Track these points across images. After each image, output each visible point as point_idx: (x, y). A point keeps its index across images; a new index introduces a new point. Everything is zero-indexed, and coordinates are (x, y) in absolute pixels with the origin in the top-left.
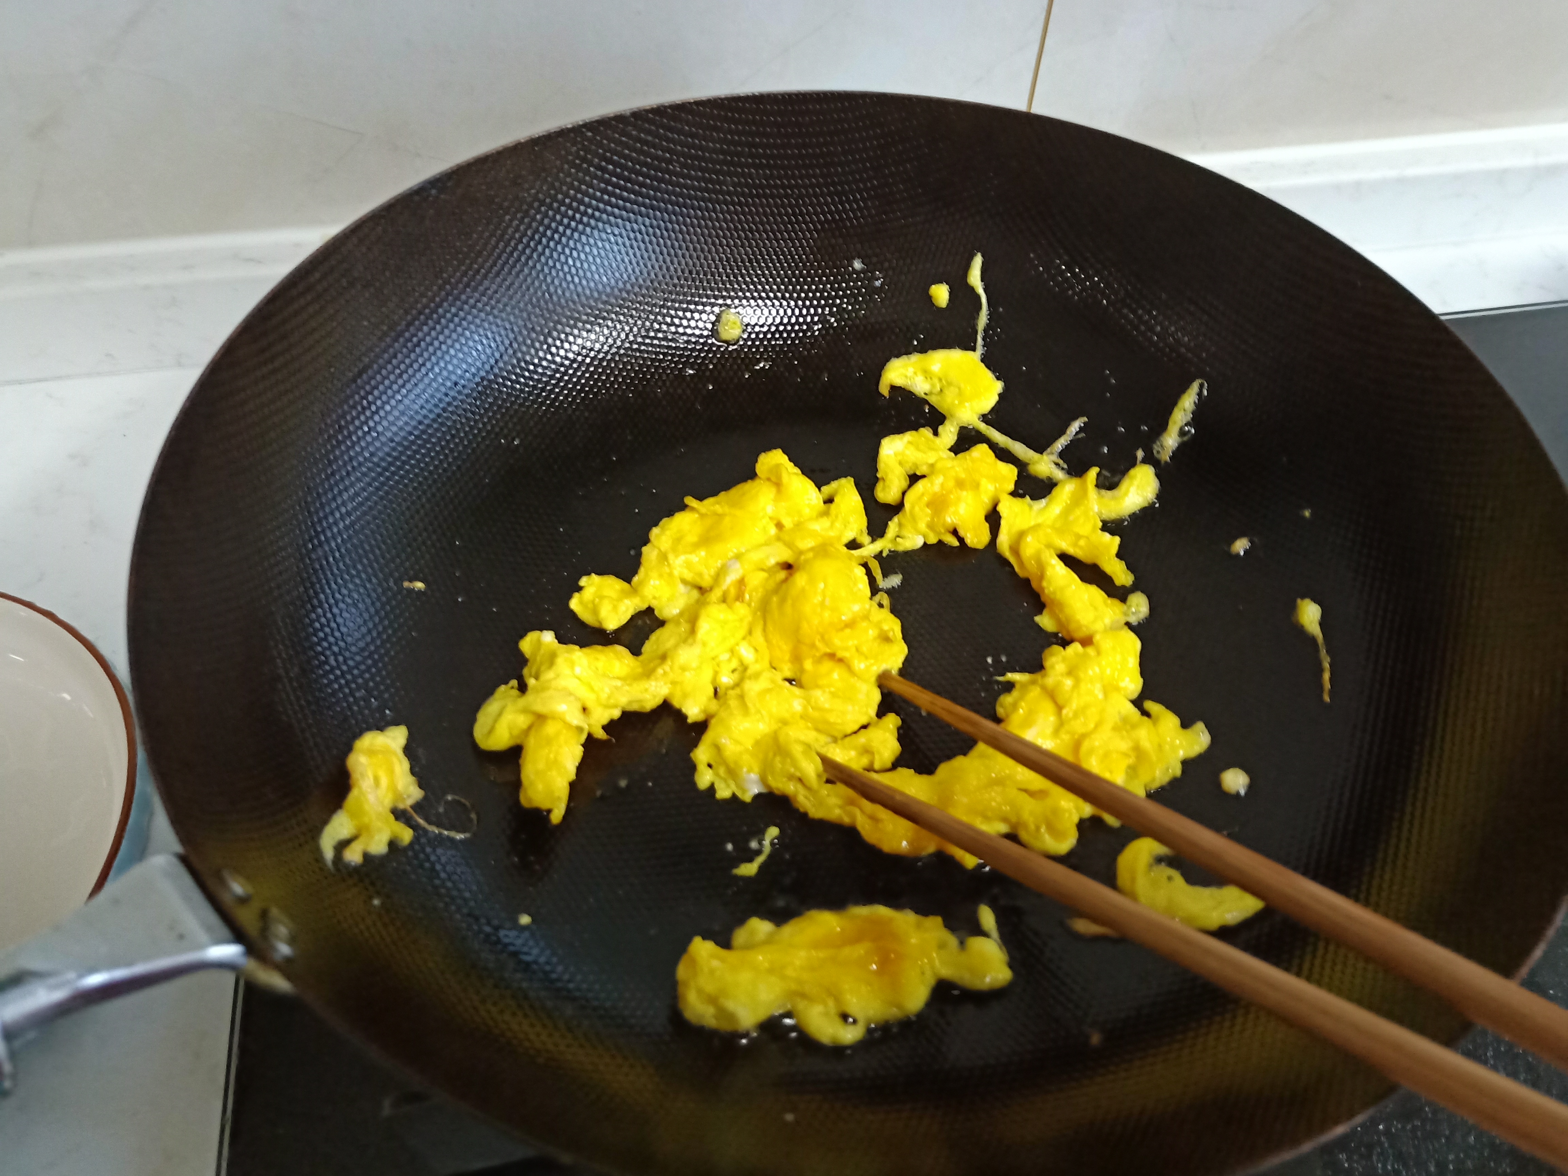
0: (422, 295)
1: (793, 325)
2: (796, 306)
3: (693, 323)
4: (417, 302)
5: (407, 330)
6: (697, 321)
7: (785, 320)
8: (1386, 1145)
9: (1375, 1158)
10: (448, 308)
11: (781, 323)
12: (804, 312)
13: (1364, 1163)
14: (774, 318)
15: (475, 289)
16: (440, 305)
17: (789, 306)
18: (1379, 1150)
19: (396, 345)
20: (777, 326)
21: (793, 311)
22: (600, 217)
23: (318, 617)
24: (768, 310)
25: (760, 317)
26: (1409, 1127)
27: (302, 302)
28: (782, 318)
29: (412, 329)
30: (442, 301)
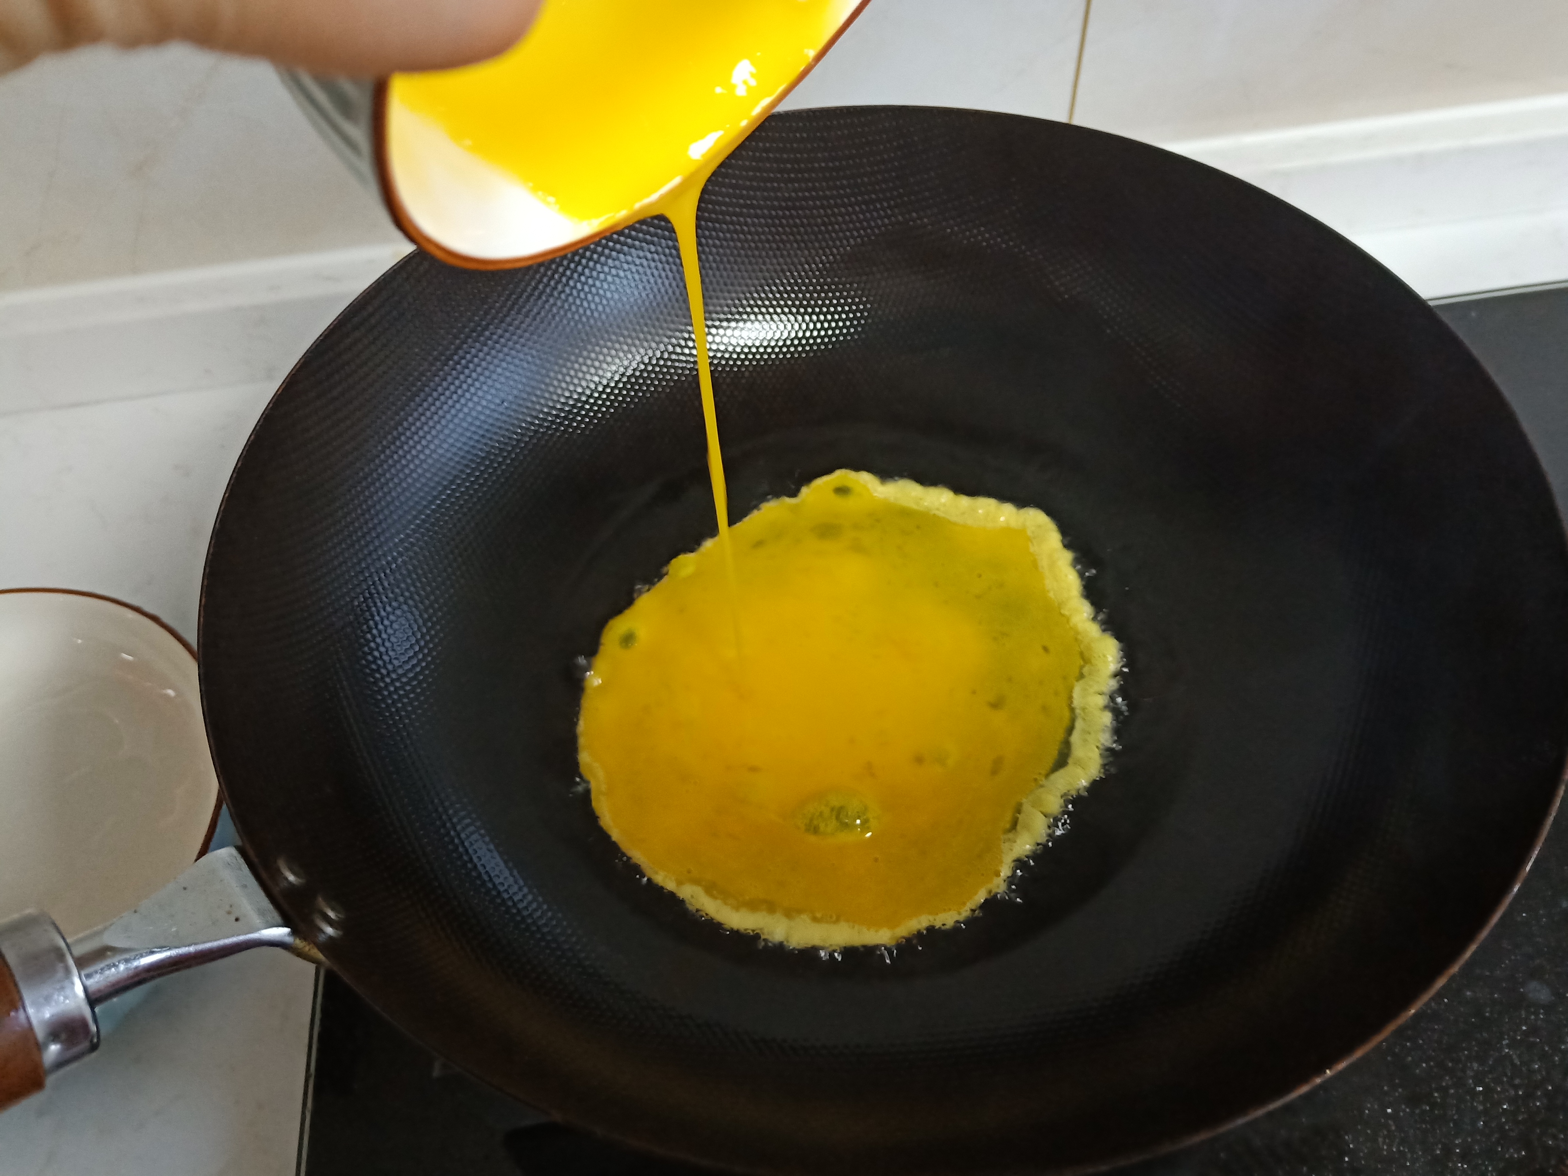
0: (470, 320)
1: (807, 339)
2: (811, 320)
3: (718, 339)
4: (464, 327)
5: (456, 353)
6: (722, 337)
7: (800, 334)
8: (1393, 1128)
9: (1380, 1140)
10: (494, 331)
11: (796, 337)
12: (819, 326)
13: (1369, 1145)
14: (789, 332)
15: (518, 313)
16: (486, 328)
17: (804, 320)
18: (1385, 1133)
19: (446, 368)
20: (792, 340)
21: (807, 325)
22: (622, 249)
23: (374, 637)
24: (783, 325)
25: (776, 331)
26: (1417, 1111)
27: (357, 334)
28: (797, 332)
29: (461, 352)
30: (488, 325)
